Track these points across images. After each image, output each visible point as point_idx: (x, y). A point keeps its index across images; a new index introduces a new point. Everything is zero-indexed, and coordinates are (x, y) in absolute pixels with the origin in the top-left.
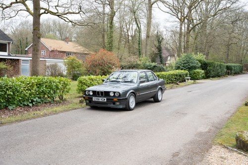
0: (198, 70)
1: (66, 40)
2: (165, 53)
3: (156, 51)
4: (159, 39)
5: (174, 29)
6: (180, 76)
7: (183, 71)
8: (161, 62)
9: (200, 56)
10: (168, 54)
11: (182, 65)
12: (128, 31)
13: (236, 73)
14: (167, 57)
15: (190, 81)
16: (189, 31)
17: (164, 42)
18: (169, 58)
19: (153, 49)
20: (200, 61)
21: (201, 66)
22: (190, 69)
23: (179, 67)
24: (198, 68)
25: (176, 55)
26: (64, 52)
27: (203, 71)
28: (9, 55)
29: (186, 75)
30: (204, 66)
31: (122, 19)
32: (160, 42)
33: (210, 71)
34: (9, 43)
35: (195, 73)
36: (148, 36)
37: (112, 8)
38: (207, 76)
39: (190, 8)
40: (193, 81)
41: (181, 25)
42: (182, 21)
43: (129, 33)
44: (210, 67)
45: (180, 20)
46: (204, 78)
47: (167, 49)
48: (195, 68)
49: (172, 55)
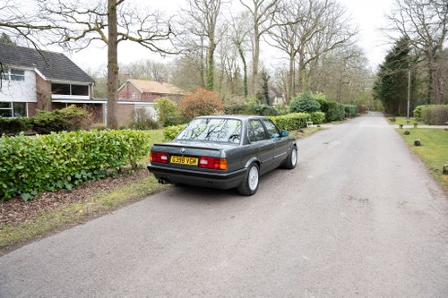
0: (318, 113)
1: (160, 80)
2: (271, 92)
3: (262, 91)
4: (265, 77)
5: (281, 66)
6: (302, 120)
7: (304, 114)
8: (268, 103)
9: (319, 96)
10: (274, 95)
11: (299, 106)
12: (230, 68)
13: (353, 116)
14: (274, 98)
15: (312, 126)
16: (302, 66)
17: (270, 81)
18: (276, 99)
19: (259, 89)
20: (320, 101)
21: (321, 108)
22: (309, 110)
23: (295, 109)
24: (318, 110)
25: (283, 95)
26: (158, 94)
27: (323, 114)
28: (91, 99)
29: (308, 118)
30: (325, 107)
31: (224, 55)
32: (266, 80)
33: (330, 113)
34: (91, 85)
35: (315, 117)
37: (212, 40)
38: (328, 120)
39: (303, 40)
40: (316, 126)
41: (292, 59)
42: (292, 55)
44: (331, 108)
45: (291, 55)
46: (324, 122)
47: (273, 89)
48: (315, 110)
49: (279, 96)
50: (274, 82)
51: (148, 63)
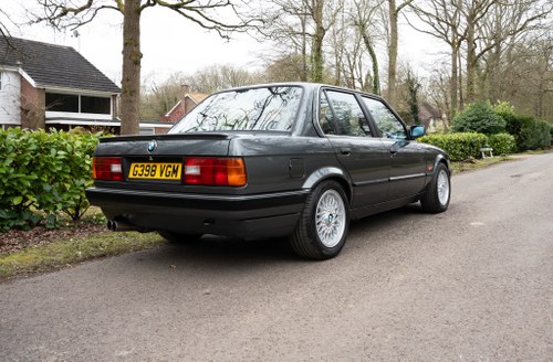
0: (501, 135)
2: (423, 113)
3: (407, 109)
4: (412, 86)
5: (439, 67)
6: (472, 144)
7: (475, 134)
9: (503, 106)
10: (429, 115)
11: (469, 124)
12: (352, 70)
14: (429, 120)
15: (493, 157)
16: (473, 61)
17: (421, 92)
18: (432, 122)
19: (401, 106)
20: (504, 116)
21: (507, 126)
22: (486, 131)
24: (502, 130)
25: (444, 116)
27: (512, 137)
29: (483, 142)
30: (514, 125)
31: (339, 48)
32: (413, 92)
34: (115, 96)
35: (496, 141)
36: (392, 73)
37: (318, 21)
38: (521, 148)
39: (471, 19)
40: (498, 157)
41: (455, 54)
42: (455, 45)
43: (354, 73)
44: (525, 127)
45: (452, 44)
46: (515, 151)
47: (427, 105)
48: (496, 130)
49: (437, 117)
50: (426, 93)
51: (225, 70)
